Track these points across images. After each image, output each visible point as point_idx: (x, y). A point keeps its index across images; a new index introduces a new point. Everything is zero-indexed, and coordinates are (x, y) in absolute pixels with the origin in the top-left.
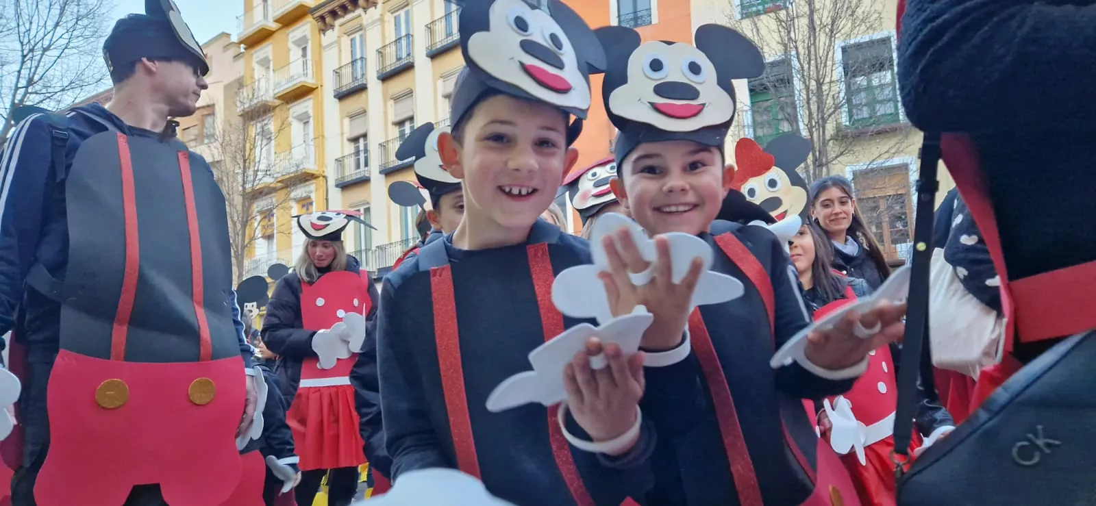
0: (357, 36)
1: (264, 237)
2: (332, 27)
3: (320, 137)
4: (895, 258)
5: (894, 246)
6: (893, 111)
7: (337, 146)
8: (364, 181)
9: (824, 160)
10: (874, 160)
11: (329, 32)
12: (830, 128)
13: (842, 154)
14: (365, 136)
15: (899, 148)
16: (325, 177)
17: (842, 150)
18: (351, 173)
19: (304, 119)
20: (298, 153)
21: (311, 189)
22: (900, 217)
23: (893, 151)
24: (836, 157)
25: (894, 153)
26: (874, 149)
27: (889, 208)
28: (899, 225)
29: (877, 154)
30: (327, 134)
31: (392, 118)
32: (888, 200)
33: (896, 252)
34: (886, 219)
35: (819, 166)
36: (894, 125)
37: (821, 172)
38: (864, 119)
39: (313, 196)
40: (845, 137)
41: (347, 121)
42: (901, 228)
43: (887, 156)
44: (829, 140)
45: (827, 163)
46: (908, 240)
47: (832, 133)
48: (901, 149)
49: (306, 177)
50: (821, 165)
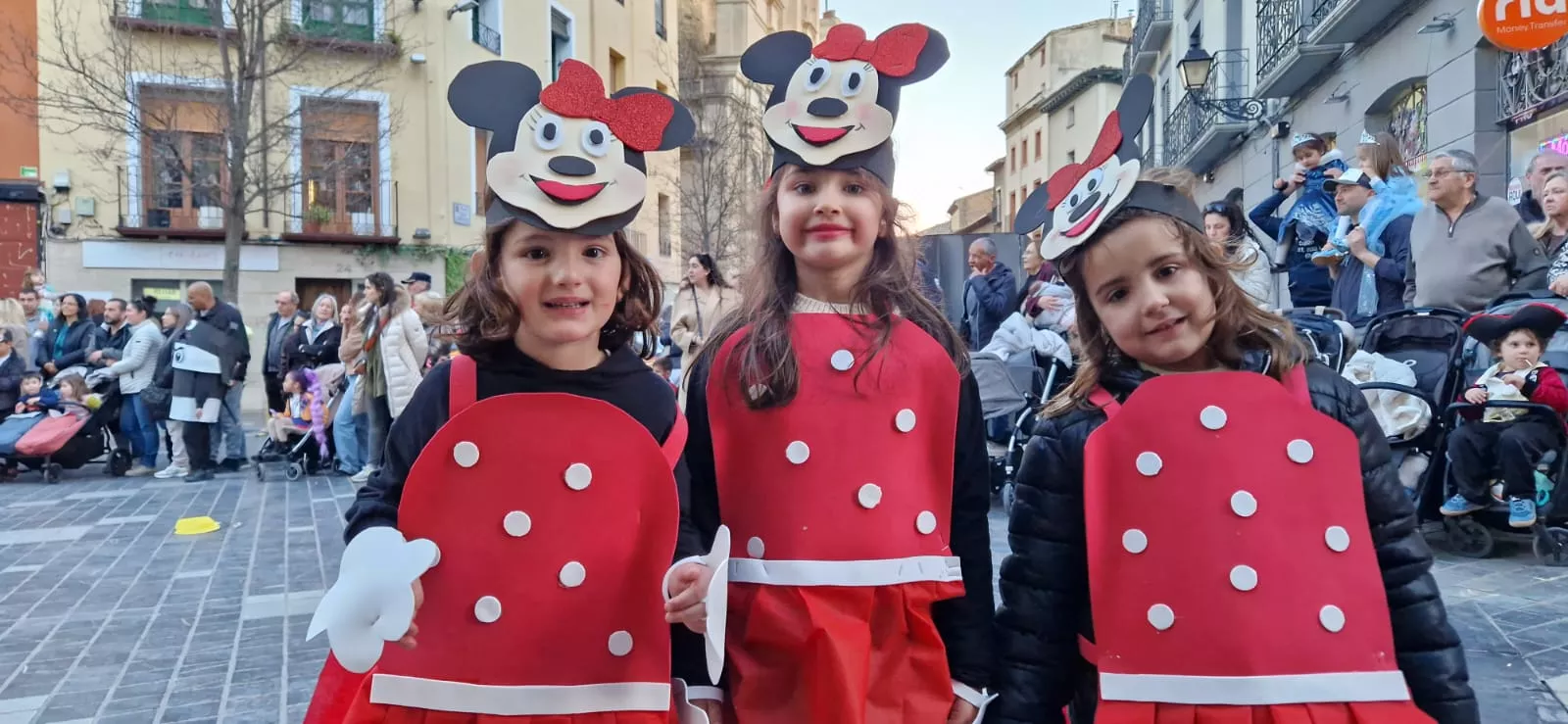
4: (348, 232)
5: (348, 214)
6: (365, 22)
9: (258, 71)
10: (331, 89)
12: (271, 25)
13: (285, 68)
15: (366, 80)
17: (286, 61)
22: (363, 176)
23: (360, 81)
24: (276, 71)
25: (359, 86)
26: (333, 73)
27: (348, 161)
28: (359, 187)
29: (335, 81)
32: (346, 149)
33: (351, 223)
34: (341, 175)
35: (247, 79)
36: (364, 43)
37: (250, 88)
38: (322, 23)
40: (293, 42)
42: (361, 190)
43: (350, 86)
44: (268, 43)
45: (263, 77)
46: (369, 209)
47: (273, 32)
48: (370, 82)
50: (252, 78)
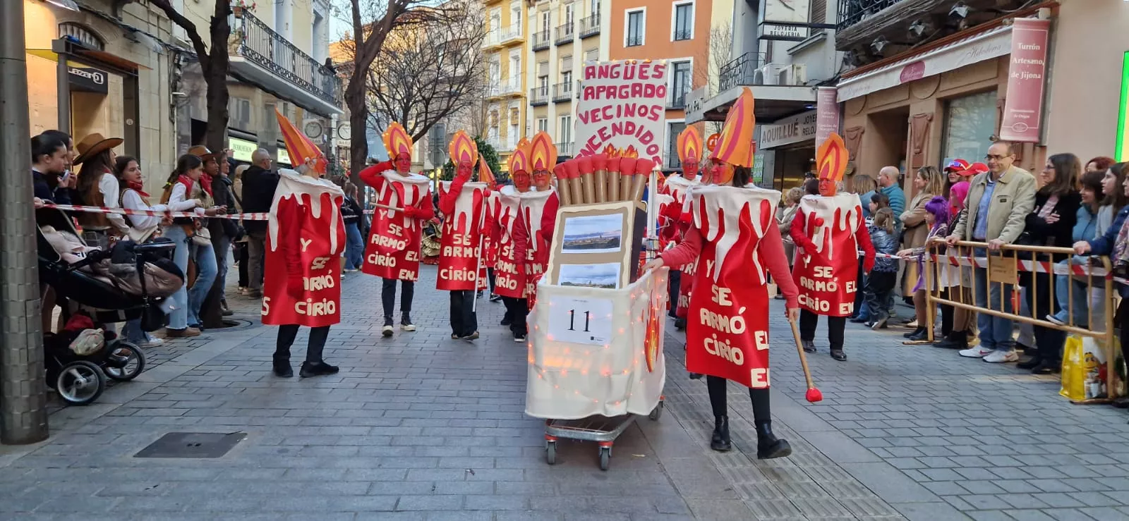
0: (547, 13)
1: (493, 127)
2: (534, 6)
3: (524, 73)
7: (533, 82)
8: (545, 105)
11: (532, 8)
14: (547, 76)
16: (526, 98)
18: (539, 98)
19: (516, 58)
20: (512, 82)
21: (518, 104)
30: (528, 71)
31: (561, 69)
39: (519, 109)
41: (538, 65)
49: (516, 97)
